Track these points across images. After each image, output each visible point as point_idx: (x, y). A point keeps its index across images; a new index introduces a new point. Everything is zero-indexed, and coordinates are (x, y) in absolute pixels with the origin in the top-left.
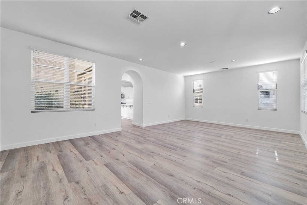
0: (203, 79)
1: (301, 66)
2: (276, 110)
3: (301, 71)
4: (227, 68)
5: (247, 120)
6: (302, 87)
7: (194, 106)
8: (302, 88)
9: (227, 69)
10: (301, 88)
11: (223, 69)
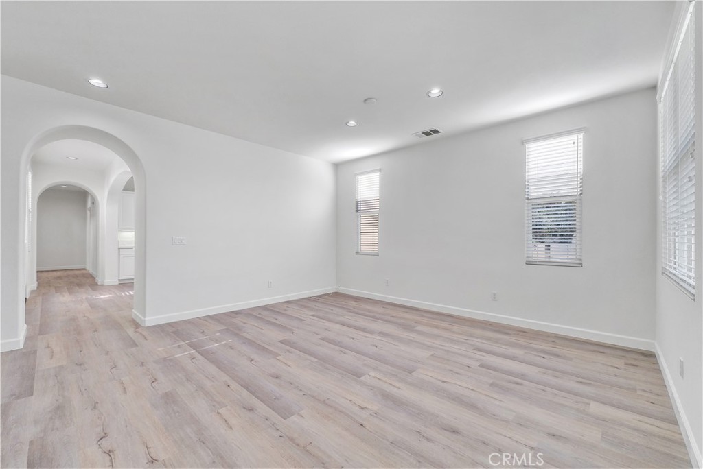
0: (380, 170)
1: (660, 106)
2: (580, 265)
3: (660, 125)
4: (435, 131)
5: (494, 298)
6: (664, 181)
7: (357, 253)
8: (664, 187)
9: (434, 136)
10: (661, 184)
11: (427, 134)
